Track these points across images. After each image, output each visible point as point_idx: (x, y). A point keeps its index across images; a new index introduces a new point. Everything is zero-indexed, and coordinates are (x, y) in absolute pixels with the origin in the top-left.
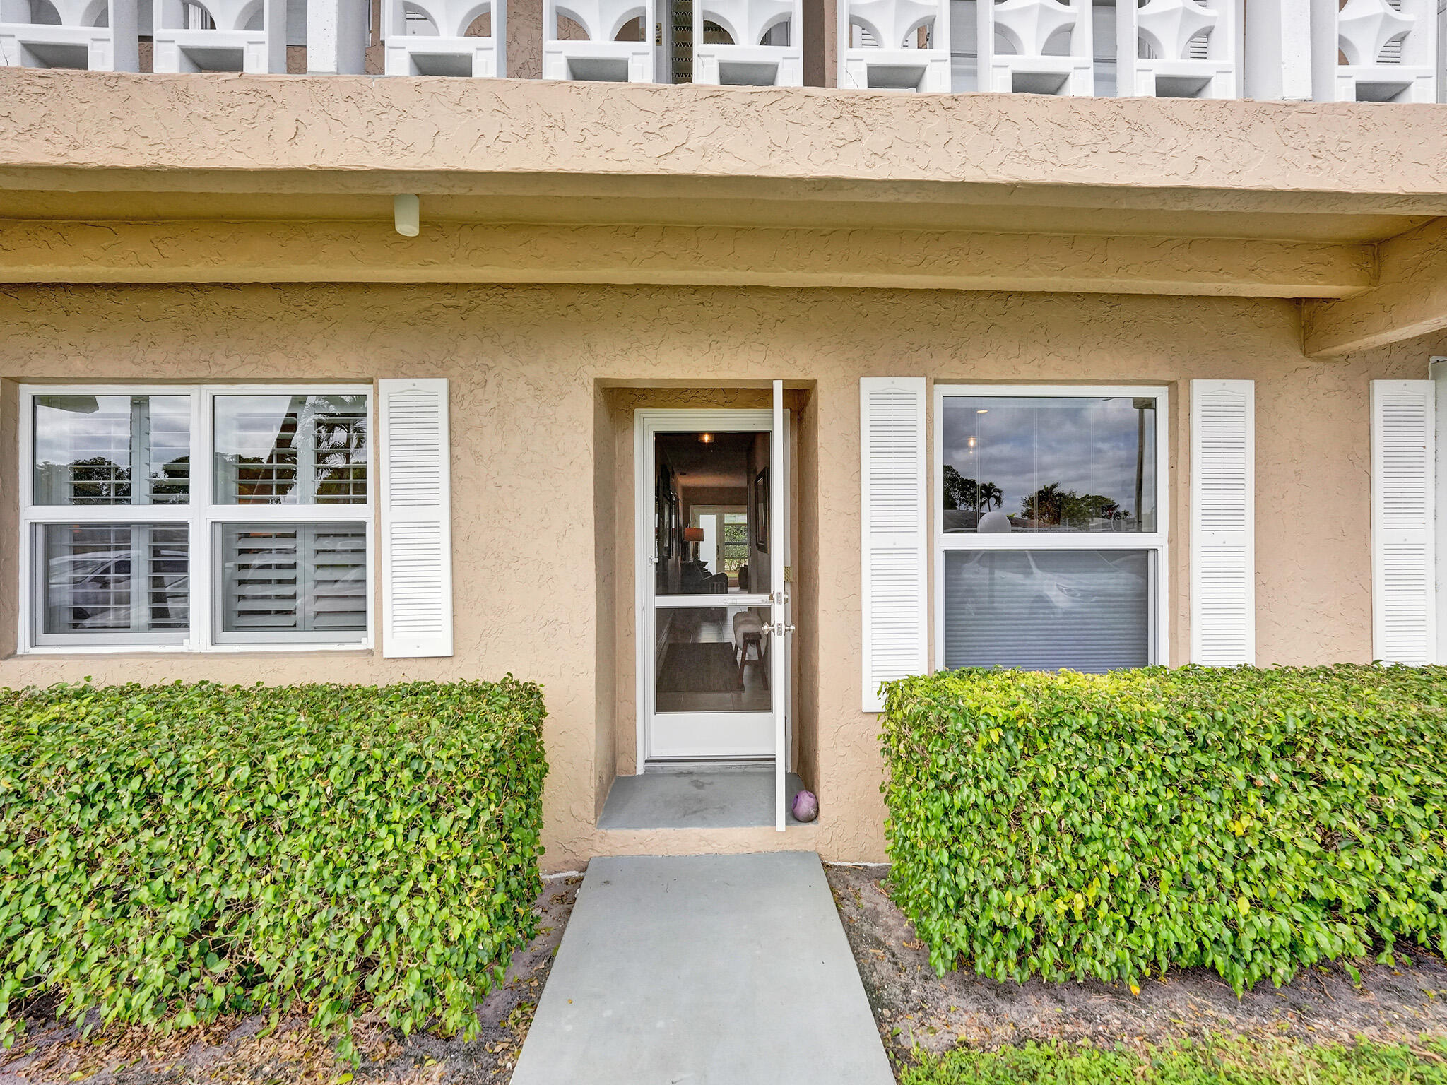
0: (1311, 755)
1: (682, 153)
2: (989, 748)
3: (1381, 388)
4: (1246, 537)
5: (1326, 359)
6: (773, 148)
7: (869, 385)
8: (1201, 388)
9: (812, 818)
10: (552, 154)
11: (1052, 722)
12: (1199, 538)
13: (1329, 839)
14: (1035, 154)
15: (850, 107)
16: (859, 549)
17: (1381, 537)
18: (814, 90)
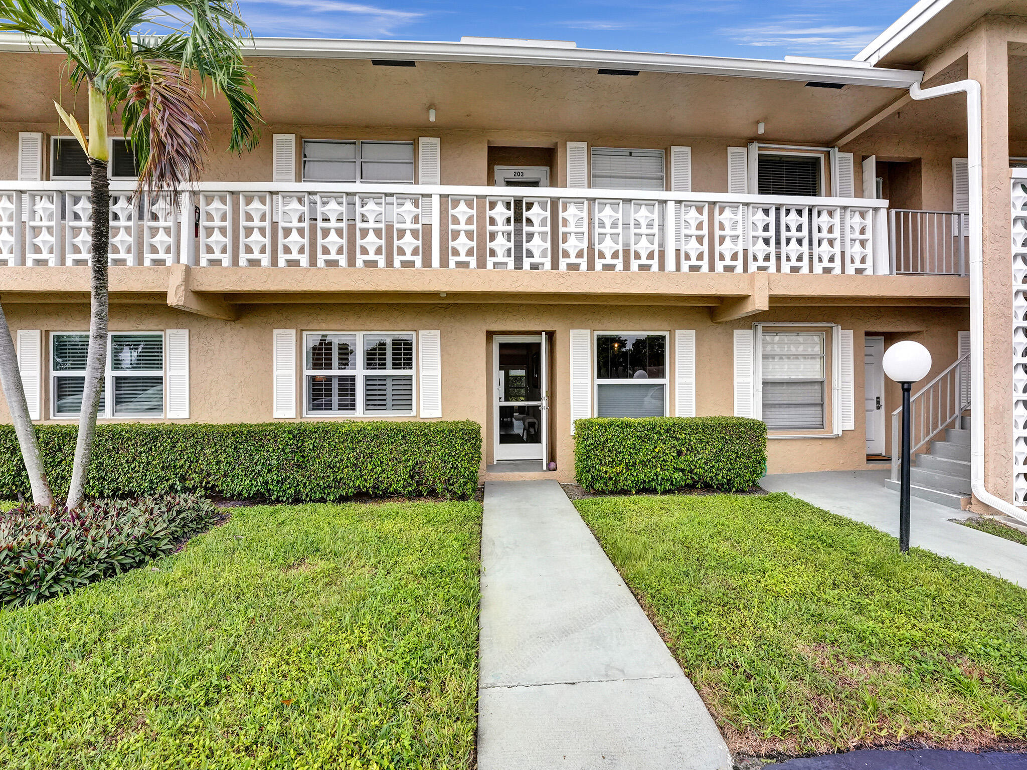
0: (674, 432)
1: (521, 287)
2: (596, 430)
3: (737, 332)
4: (693, 380)
5: (719, 323)
6: (543, 285)
7: (572, 332)
8: (678, 332)
9: (555, 470)
10: (490, 287)
11: (611, 424)
12: (677, 380)
13: (680, 453)
14: (607, 286)
15: (562, 276)
16: (569, 384)
17: (736, 380)
18: (553, 271)
